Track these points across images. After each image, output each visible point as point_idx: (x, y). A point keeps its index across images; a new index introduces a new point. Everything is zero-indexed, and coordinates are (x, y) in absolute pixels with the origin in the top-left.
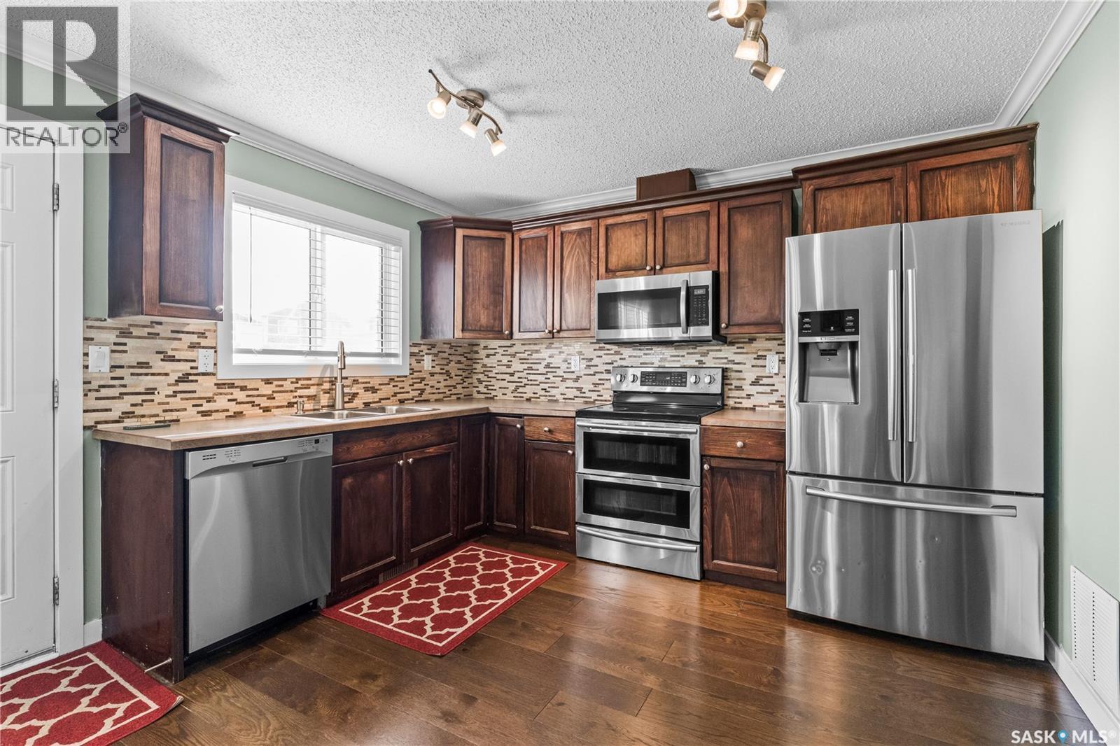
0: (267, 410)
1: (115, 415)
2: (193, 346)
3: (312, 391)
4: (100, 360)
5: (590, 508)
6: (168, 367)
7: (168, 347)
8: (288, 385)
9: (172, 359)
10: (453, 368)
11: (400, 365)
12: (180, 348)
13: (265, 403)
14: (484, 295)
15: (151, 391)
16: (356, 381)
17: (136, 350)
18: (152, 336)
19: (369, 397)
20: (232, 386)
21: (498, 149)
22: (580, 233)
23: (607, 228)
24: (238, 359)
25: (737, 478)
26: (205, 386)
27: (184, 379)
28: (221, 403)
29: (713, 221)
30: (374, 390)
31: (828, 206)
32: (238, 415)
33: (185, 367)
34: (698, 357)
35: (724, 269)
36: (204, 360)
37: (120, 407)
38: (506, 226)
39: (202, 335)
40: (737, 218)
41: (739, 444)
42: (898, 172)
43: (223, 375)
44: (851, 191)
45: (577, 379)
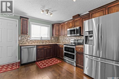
0: (35, 43)
1: (21, 43)
2: (28, 37)
3: (39, 41)
4: (20, 38)
5: (65, 55)
6: (25, 39)
7: (25, 37)
8: (37, 41)
9: (26, 38)
10: (56, 39)
11: (49, 39)
12: (27, 37)
13: (34, 42)
14: (58, 31)
15: (24, 41)
16: (44, 40)
17: (23, 38)
18: (24, 36)
19: (46, 42)
20: (31, 41)
21: (51, 16)
22: (66, 24)
23: (69, 23)
24: (32, 38)
25: (80, 54)
26: (29, 41)
27: (27, 40)
28: (30, 42)
29: (80, 20)
30: (46, 41)
31: (94, 16)
32: (32, 43)
33: (27, 39)
34: (80, 38)
35: (81, 26)
36: (29, 38)
37: (21, 42)
38: (60, 24)
39: (29, 36)
40: (83, 19)
41: (79, 49)
42: (104, 9)
43: (30, 40)
44: (97, 13)
45: (68, 41)
